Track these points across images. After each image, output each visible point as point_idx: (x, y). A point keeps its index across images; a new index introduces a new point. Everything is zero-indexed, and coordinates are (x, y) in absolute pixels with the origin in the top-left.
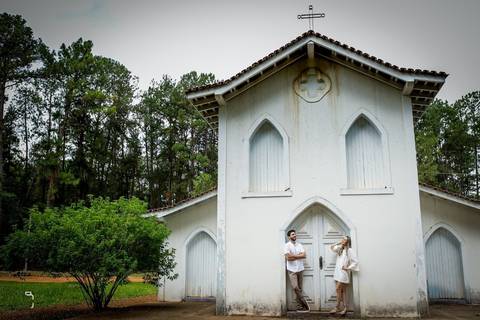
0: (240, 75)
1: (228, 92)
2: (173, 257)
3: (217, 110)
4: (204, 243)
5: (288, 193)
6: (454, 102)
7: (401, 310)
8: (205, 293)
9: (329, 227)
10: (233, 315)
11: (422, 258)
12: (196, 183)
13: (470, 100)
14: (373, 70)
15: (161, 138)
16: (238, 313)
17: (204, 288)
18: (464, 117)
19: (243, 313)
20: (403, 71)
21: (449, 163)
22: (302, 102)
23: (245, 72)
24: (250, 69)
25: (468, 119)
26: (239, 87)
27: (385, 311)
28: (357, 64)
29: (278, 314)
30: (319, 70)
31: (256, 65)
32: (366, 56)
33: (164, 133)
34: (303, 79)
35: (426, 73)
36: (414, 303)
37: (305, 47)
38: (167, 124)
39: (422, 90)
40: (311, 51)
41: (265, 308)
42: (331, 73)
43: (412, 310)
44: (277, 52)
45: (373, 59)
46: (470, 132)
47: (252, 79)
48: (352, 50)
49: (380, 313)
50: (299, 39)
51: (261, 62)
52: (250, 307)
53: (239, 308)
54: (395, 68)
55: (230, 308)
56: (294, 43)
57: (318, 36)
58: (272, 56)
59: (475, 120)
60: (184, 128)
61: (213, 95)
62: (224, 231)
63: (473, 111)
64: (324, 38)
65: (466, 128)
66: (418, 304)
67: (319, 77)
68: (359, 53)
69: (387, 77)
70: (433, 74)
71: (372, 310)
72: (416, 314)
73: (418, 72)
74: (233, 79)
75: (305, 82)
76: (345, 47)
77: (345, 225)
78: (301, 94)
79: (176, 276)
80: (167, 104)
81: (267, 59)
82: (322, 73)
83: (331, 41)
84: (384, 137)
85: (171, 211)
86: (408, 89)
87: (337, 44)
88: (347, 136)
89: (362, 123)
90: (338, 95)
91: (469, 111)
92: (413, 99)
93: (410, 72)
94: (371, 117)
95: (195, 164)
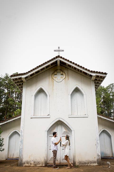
0: (31, 71)
1: (27, 77)
2: (3, 142)
3: (22, 84)
4: (16, 136)
5: (49, 116)
6: (106, 87)
7: (91, 162)
8: (15, 156)
9: (64, 130)
10: (25, 166)
11: (99, 142)
12: (15, 113)
13: (111, 86)
14: (81, 71)
15: (4, 96)
16: (27, 165)
17: (15, 154)
18: (109, 92)
19: (30, 165)
20: (92, 72)
21: (105, 107)
22: (55, 82)
23: (34, 69)
24: (36, 68)
25: (110, 92)
26: (31, 75)
27: (85, 163)
28: (75, 68)
29: (44, 165)
30: (61, 70)
31: (38, 67)
32: (78, 66)
33: (5, 94)
34: (55, 73)
35: (99, 73)
36: (96, 160)
37: (56, 62)
38: (6, 91)
39: (98, 79)
40: (59, 63)
41: (39, 163)
42: (66, 72)
43: (95, 163)
44: (46, 63)
45: (81, 67)
46: (111, 97)
47: (36, 73)
48: (74, 63)
49: (83, 164)
50: (54, 58)
51: (40, 66)
52: (32, 162)
53: (28, 163)
54: (89, 70)
55: (24, 163)
56: (52, 60)
57: (61, 57)
58: (44, 64)
59: (113, 93)
60: (13, 92)
61: (21, 78)
62: (23, 131)
63: (112, 90)
64: (64, 58)
65: (110, 96)
66: (97, 160)
67: (61, 73)
68: (76, 64)
69: (86, 74)
70: (102, 73)
71: (80, 163)
72: (96, 164)
73: (97, 72)
74: (29, 72)
75: (56, 74)
76: (71, 62)
77: (70, 129)
78: (54, 79)
79: (3, 149)
80: (7, 84)
81: (42, 65)
82: (62, 71)
83: (66, 60)
84: (85, 96)
85: (3, 123)
86: (93, 78)
87: (68, 61)
88: (71, 95)
89: (77, 90)
90: (68, 79)
91: (111, 90)
92: (95, 82)
93: (94, 72)
94: (80, 88)
95: (16, 106)
